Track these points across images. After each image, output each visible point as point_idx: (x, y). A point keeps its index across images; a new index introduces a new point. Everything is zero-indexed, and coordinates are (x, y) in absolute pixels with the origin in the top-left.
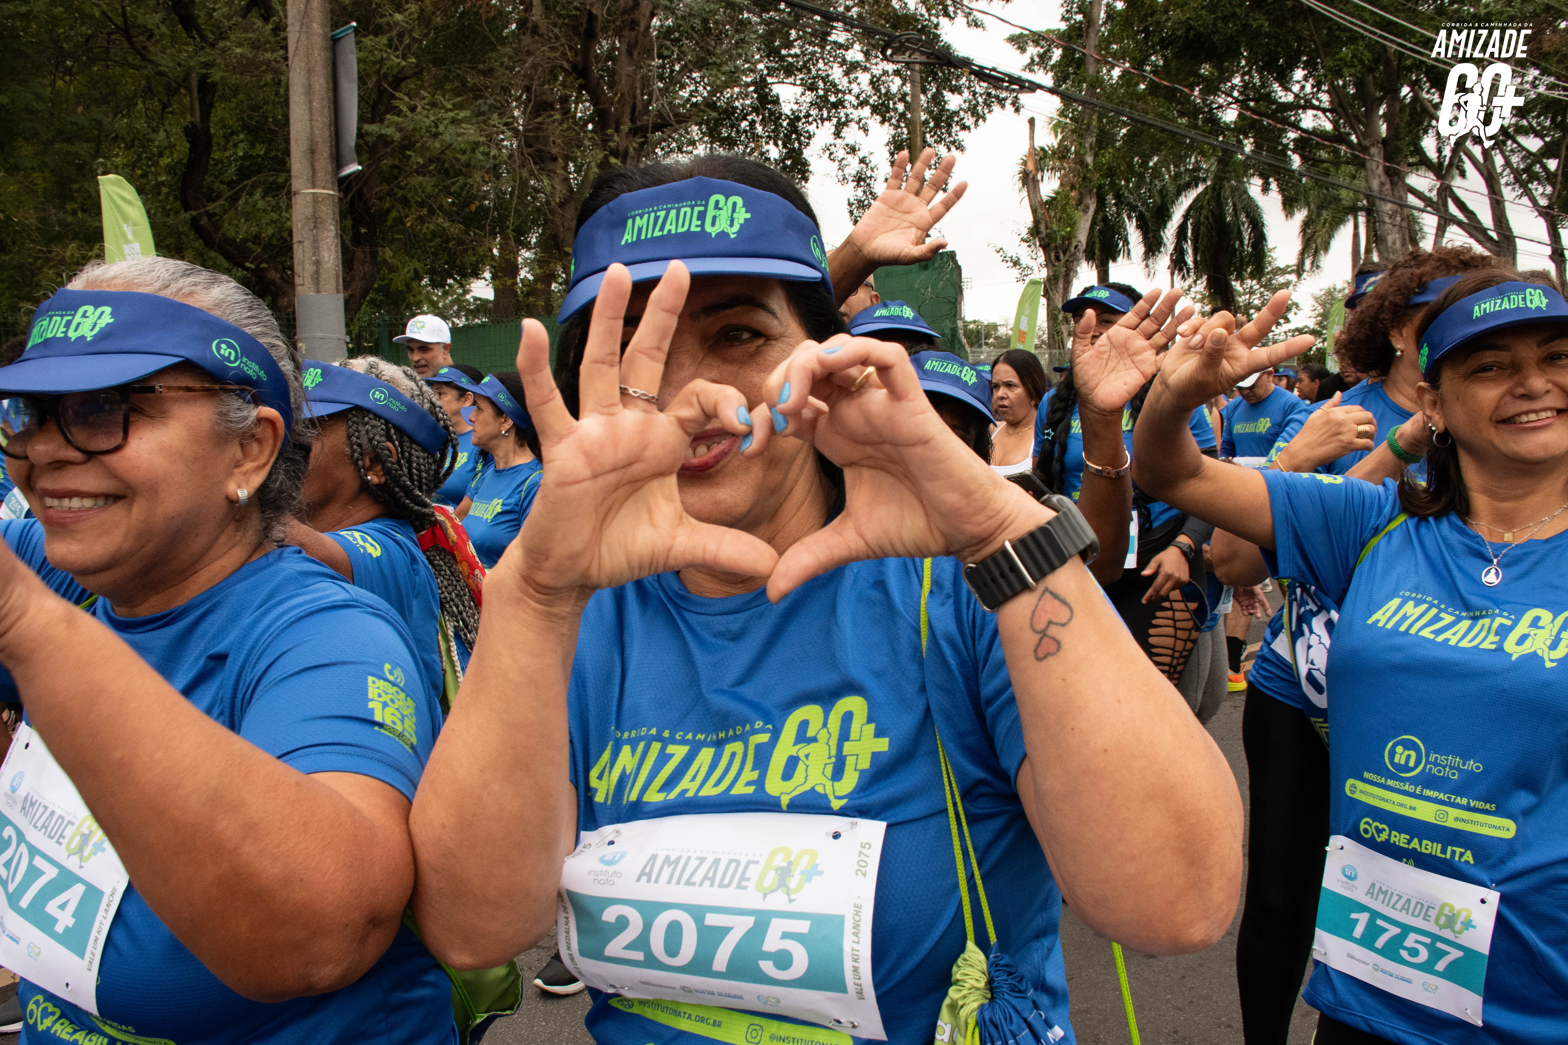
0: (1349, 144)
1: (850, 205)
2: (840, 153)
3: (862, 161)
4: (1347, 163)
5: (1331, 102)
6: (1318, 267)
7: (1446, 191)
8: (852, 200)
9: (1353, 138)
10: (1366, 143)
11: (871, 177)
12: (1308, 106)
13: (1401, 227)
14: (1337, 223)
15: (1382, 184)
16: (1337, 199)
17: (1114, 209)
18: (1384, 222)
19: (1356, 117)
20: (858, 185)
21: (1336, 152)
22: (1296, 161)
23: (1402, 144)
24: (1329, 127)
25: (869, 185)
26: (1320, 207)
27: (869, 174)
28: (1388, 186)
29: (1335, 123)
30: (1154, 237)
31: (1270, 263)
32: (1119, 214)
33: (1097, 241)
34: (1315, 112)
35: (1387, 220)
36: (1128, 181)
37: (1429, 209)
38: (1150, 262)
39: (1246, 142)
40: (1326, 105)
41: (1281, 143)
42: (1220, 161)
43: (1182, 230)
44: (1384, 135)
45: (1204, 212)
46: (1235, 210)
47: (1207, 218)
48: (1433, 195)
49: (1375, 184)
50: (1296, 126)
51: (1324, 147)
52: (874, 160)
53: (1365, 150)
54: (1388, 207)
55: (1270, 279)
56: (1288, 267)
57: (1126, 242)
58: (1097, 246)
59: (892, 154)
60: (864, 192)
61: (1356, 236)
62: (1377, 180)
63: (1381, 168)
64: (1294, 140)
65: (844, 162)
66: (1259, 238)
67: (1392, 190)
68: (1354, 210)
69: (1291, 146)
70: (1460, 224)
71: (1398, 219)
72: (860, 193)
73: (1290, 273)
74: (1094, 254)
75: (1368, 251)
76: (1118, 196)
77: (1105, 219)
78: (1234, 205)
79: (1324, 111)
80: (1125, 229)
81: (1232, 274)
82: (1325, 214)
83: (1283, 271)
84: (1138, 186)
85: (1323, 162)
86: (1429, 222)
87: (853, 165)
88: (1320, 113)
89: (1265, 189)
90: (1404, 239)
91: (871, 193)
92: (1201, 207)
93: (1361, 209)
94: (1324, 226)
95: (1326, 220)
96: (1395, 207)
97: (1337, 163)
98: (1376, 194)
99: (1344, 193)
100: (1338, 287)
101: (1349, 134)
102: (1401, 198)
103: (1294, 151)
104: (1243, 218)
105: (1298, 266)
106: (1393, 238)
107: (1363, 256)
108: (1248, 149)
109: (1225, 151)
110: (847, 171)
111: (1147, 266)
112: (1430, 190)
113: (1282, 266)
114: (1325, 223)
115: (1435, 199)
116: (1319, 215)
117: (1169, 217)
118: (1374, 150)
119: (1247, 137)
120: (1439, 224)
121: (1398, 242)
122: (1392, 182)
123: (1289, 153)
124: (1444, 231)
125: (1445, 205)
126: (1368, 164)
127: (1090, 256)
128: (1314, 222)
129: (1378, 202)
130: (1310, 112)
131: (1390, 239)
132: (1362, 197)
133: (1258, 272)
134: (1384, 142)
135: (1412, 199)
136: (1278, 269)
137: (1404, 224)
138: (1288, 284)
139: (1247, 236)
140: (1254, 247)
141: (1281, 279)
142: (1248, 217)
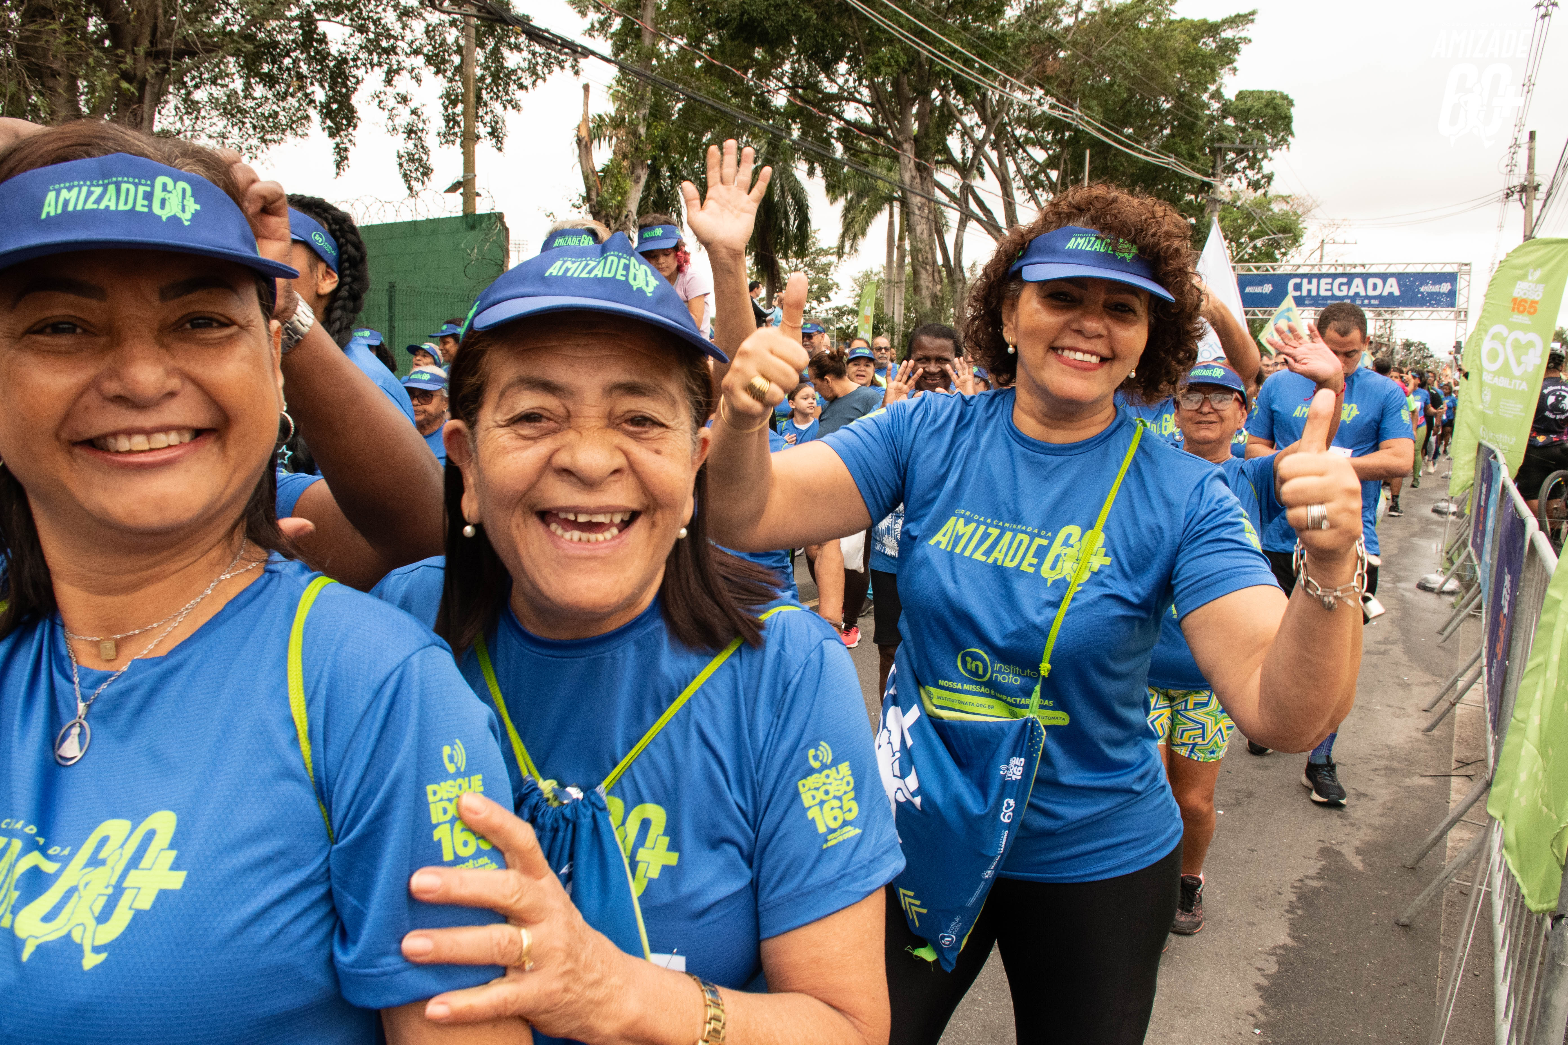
0: (887, 138)
1: (400, 157)
2: (391, 102)
3: (414, 112)
4: (885, 155)
5: (872, 97)
6: (856, 250)
7: (967, 189)
8: (402, 153)
9: (889, 132)
10: (900, 138)
11: (423, 130)
12: (851, 98)
13: (928, 218)
14: (874, 210)
15: (913, 178)
16: (874, 189)
17: (669, 181)
18: (914, 214)
19: (893, 113)
20: (409, 137)
21: (874, 144)
22: (839, 150)
23: (930, 142)
24: (868, 120)
25: (420, 138)
26: (860, 195)
27: (421, 126)
28: (918, 180)
29: (874, 117)
31: (814, 244)
32: (673, 187)
34: (857, 105)
35: (917, 212)
36: (682, 155)
37: (953, 204)
39: (793, 126)
40: (867, 100)
41: (826, 131)
42: (769, 143)
44: (915, 133)
46: (783, 192)
48: (957, 192)
49: (907, 177)
50: (839, 117)
51: (864, 139)
52: (426, 113)
53: (898, 145)
54: (916, 200)
55: (814, 259)
56: (830, 248)
57: (679, 215)
59: (446, 109)
60: (416, 146)
61: (891, 224)
62: (908, 173)
63: (912, 162)
64: (837, 129)
65: (394, 112)
66: (804, 221)
67: (922, 184)
68: (890, 199)
69: (835, 134)
70: (979, 220)
71: (926, 211)
72: (410, 145)
73: (832, 254)
75: (901, 239)
76: (672, 169)
77: (659, 191)
78: (782, 186)
79: (865, 105)
81: (778, 252)
82: (865, 202)
83: (826, 252)
84: (691, 161)
85: (863, 152)
86: (953, 216)
87: (404, 116)
88: (861, 106)
89: (811, 172)
90: (930, 230)
91: (423, 147)
93: (896, 199)
94: (862, 213)
95: (866, 206)
96: (924, 200)
97: (875, 155)
98: (907, 187)
99: (880, 183)
100: (874, 271)
101: (886, 129)
102: (929, 193)
103: (837, 140)
104: (790, 200)
105: (838, 248)
106: (921, 228)
107: (896, 243)
108: (796, 134)
109: (774, 134)
110: (397, 121)
112: (955, 187)
113: (825, 248)
114: (864, 209)
115: (958, 196)
116: (859, 202)
118: (906, 146)
119: (795, 122)
120: (961, 219)
121: (925, 233)
122: (921, 177)
123: (833, 141)
124: (965, 226)
125: (966, 202)
126: (901, 158)
128: (854, 208)
129: (909, 194)
130: (853, 105)
131: (919, 229)
132: (897, 188)
133: (802, 253)
134: (916, 139)
135: (939, 194)
136: (822, 250)
137: (931, 217)
138: (830, 264)
139: (792, 217)
140: (798, 227)
141: (823, 260)
142: (794, 198)
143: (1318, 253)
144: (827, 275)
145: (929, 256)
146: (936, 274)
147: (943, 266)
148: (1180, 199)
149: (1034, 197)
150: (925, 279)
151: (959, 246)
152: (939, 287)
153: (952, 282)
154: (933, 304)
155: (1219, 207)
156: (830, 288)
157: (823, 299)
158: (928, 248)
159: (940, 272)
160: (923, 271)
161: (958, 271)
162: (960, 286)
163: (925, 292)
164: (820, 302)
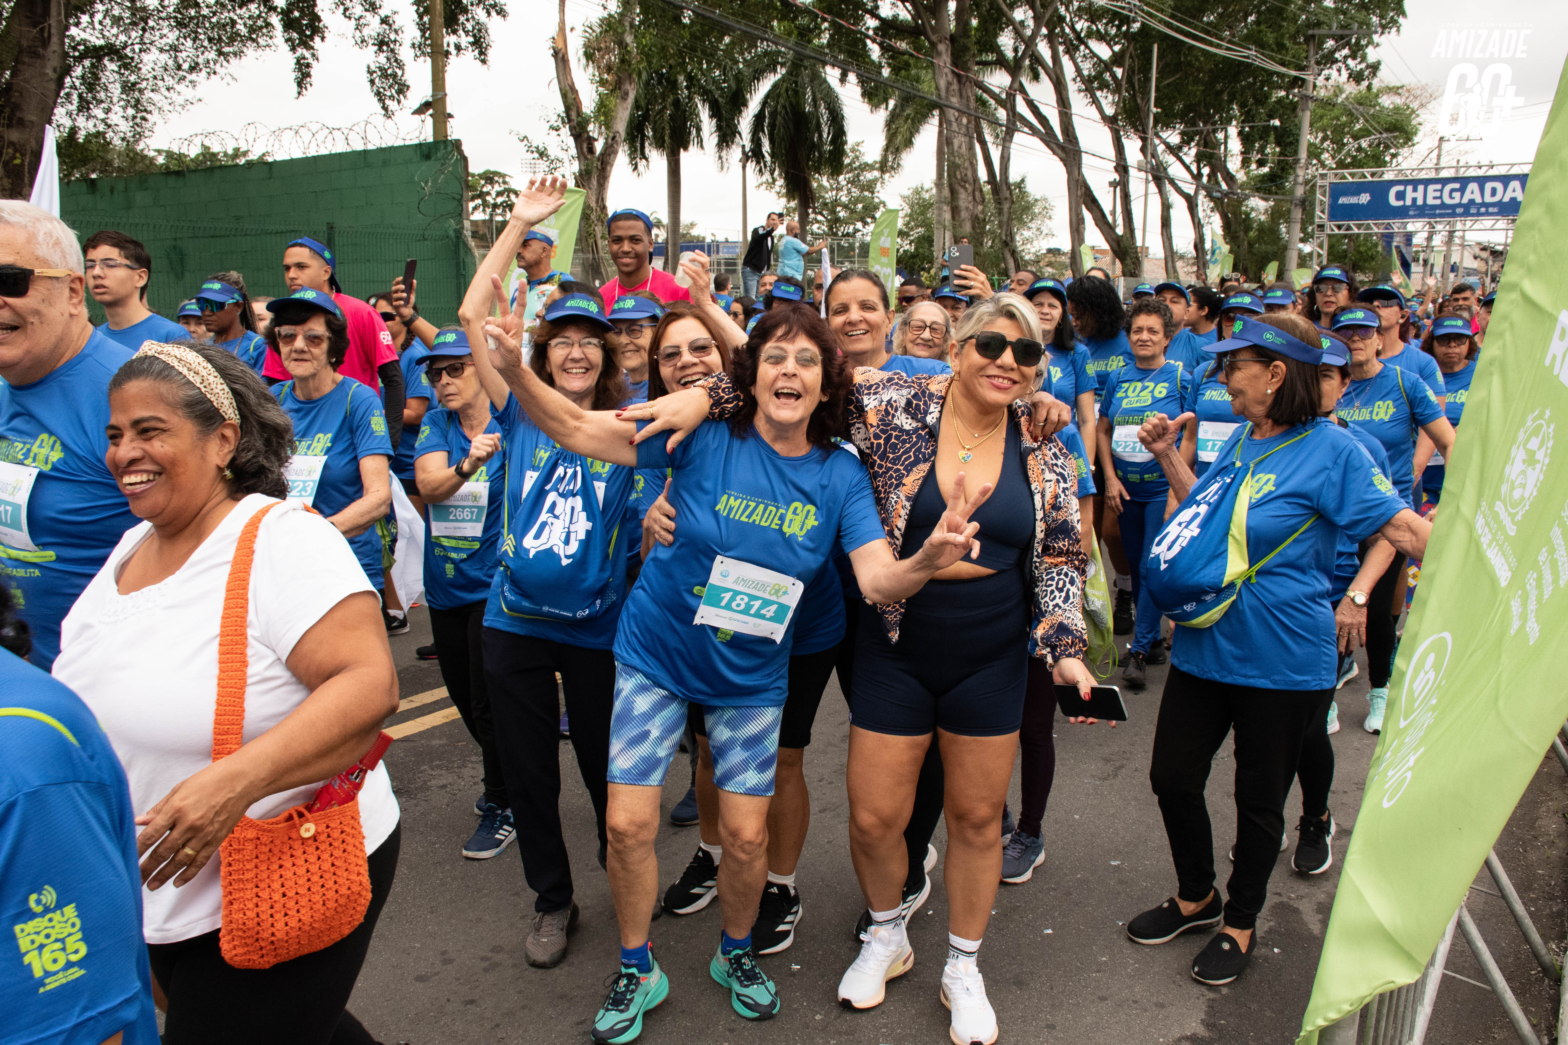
6: (901, 165)
7: (1016, 89)
10: (937, 38)
13: (967, 129)
14: (920, 119)
15: (949, 85)
16: (918, 95)
17: (686, 91)
23: (970, 43)
24: (906, 17)
26: (906, 101)
28: (955, 87)
29: (914, 14)
30: (727, 126)
31: (853, 158)
32: (690, 98)
33: (667, 127)
36: (701, 61)
38: (724, 154)
39: (825, 25)
43: (759, 118)
44: (953, 32)
45: (782, 101)
46: (814, 100)
47: (784, 107)
48: (1004, 93)
49: (942, 84)
50: (874, 14)
51: (903, 38)
53: (935, 46)
55: (858, 175)
56: (874, 163)
57: (699, 130)
58: (667, 132)
62: (943, 78)
63: (948, 67)
64: (873, 29)
66: (839, 133)
67: (960, 91)
68: (931, 110)
69: (870, 34)
70: (1030, 127)
71: (965, 120)
73: (876, 169)
74: (664, 141)
76: (690, 79)
77: (676, 102)
78: (814, 94)
80: (698, 115)
81: (810, 171)
82: (908, 111)
83: (870, 167)
84: (712, 68)
85: (903, 54)
89: (844, 79)
92: (779, 96)
95: (909, 115)
100: (925, 187)
103: (873, 40)
104: (823, 110)
105: (882, 162)
106: (959, 141)
108: (827, 34)
109: (801, 35)
111: (720, 158)
112: (1002, 88)
113: (870, 162)
114: (907, 119)
116: (903, 110)
117: (745, 104)
118: (943, 48)
119: (824, 21)
121: (964, 147)
122: (959, 83)
123: (868, 42)
124: (1011, 137)
125: (1013, 109)
127: (659, 144)
133: (838, 170)
134: (952, 38)
136: (866, 164)
137: (971, 128)
138: (874, 181)
139: (826, 130)
140: (833, 142)
141: (869, 176)
142: (828, 108)
143: (1436, 152)
144: (873, 193)
145: (969, 173)
146: (977, 193)
147: (988, 182)
148: (1267, 96)
149: (1095, 102)
150: (964, 199)
151: (1005, 160)
152: (980, 208)
153: (999, 202)
154: (973, 227)
155: (1311, 105)
156: (876, 208)
157: (869, 220)
158: (967, 164)
159: (981, 191)
160: (962, 190)
161: (1005, 188)
162: (1006, 206)
163: (964, 214)
164: (865, 224)
